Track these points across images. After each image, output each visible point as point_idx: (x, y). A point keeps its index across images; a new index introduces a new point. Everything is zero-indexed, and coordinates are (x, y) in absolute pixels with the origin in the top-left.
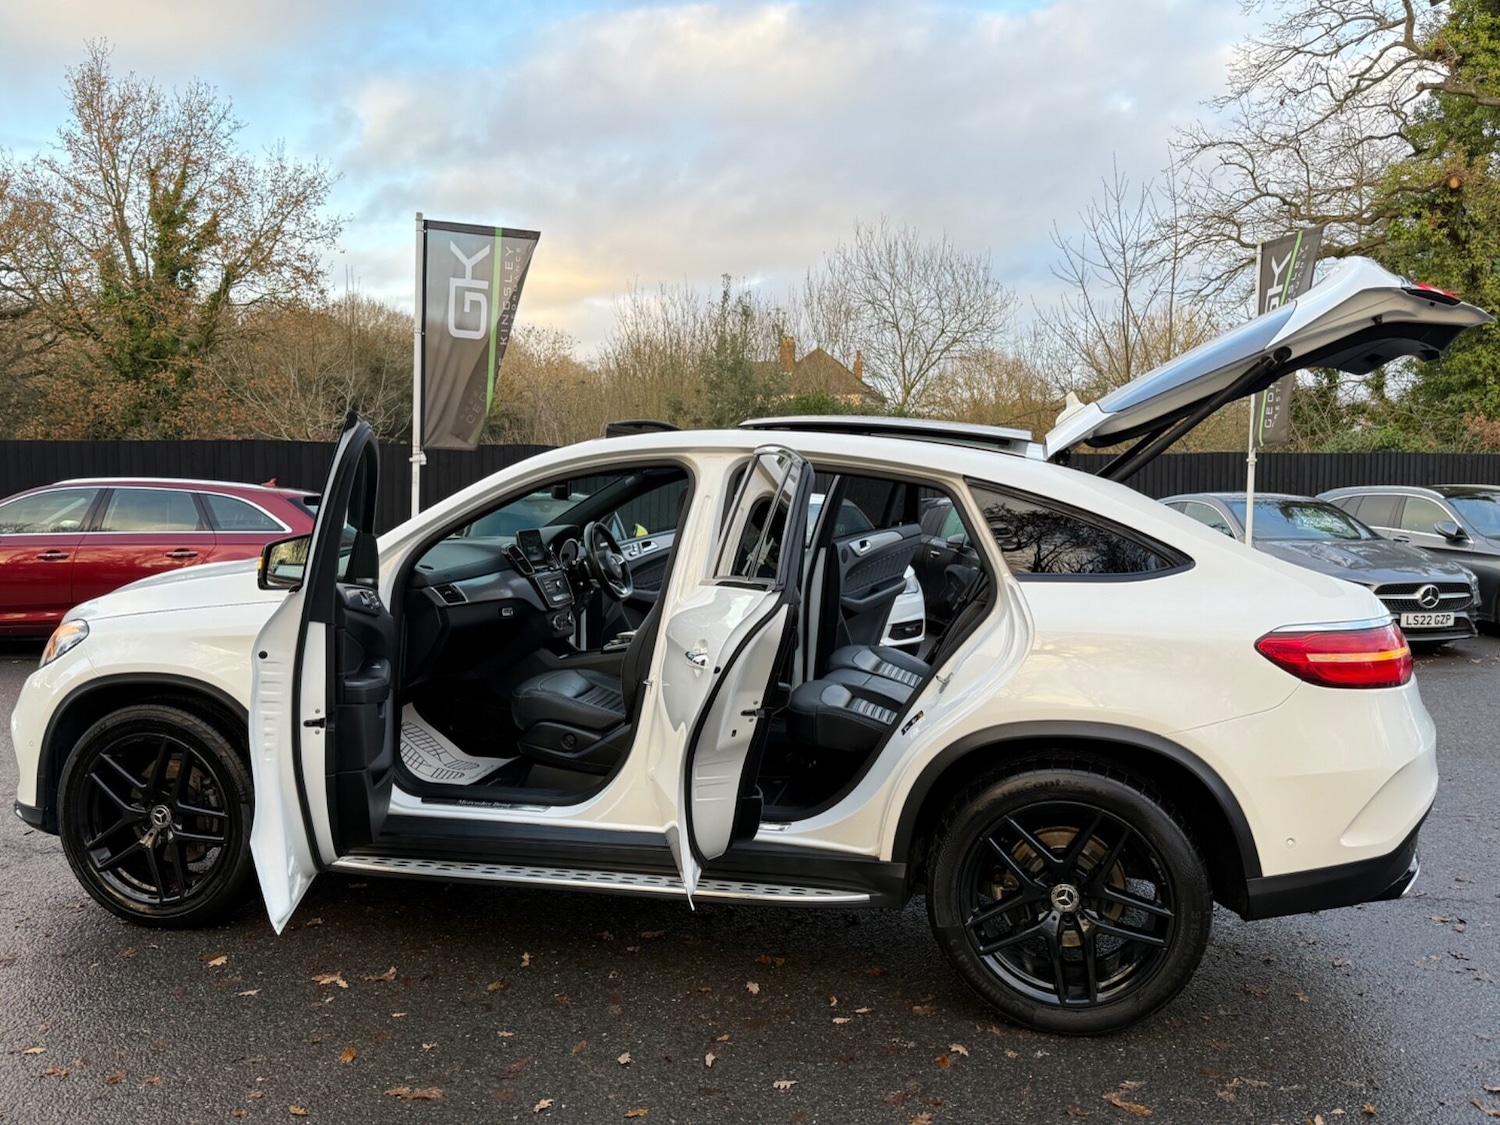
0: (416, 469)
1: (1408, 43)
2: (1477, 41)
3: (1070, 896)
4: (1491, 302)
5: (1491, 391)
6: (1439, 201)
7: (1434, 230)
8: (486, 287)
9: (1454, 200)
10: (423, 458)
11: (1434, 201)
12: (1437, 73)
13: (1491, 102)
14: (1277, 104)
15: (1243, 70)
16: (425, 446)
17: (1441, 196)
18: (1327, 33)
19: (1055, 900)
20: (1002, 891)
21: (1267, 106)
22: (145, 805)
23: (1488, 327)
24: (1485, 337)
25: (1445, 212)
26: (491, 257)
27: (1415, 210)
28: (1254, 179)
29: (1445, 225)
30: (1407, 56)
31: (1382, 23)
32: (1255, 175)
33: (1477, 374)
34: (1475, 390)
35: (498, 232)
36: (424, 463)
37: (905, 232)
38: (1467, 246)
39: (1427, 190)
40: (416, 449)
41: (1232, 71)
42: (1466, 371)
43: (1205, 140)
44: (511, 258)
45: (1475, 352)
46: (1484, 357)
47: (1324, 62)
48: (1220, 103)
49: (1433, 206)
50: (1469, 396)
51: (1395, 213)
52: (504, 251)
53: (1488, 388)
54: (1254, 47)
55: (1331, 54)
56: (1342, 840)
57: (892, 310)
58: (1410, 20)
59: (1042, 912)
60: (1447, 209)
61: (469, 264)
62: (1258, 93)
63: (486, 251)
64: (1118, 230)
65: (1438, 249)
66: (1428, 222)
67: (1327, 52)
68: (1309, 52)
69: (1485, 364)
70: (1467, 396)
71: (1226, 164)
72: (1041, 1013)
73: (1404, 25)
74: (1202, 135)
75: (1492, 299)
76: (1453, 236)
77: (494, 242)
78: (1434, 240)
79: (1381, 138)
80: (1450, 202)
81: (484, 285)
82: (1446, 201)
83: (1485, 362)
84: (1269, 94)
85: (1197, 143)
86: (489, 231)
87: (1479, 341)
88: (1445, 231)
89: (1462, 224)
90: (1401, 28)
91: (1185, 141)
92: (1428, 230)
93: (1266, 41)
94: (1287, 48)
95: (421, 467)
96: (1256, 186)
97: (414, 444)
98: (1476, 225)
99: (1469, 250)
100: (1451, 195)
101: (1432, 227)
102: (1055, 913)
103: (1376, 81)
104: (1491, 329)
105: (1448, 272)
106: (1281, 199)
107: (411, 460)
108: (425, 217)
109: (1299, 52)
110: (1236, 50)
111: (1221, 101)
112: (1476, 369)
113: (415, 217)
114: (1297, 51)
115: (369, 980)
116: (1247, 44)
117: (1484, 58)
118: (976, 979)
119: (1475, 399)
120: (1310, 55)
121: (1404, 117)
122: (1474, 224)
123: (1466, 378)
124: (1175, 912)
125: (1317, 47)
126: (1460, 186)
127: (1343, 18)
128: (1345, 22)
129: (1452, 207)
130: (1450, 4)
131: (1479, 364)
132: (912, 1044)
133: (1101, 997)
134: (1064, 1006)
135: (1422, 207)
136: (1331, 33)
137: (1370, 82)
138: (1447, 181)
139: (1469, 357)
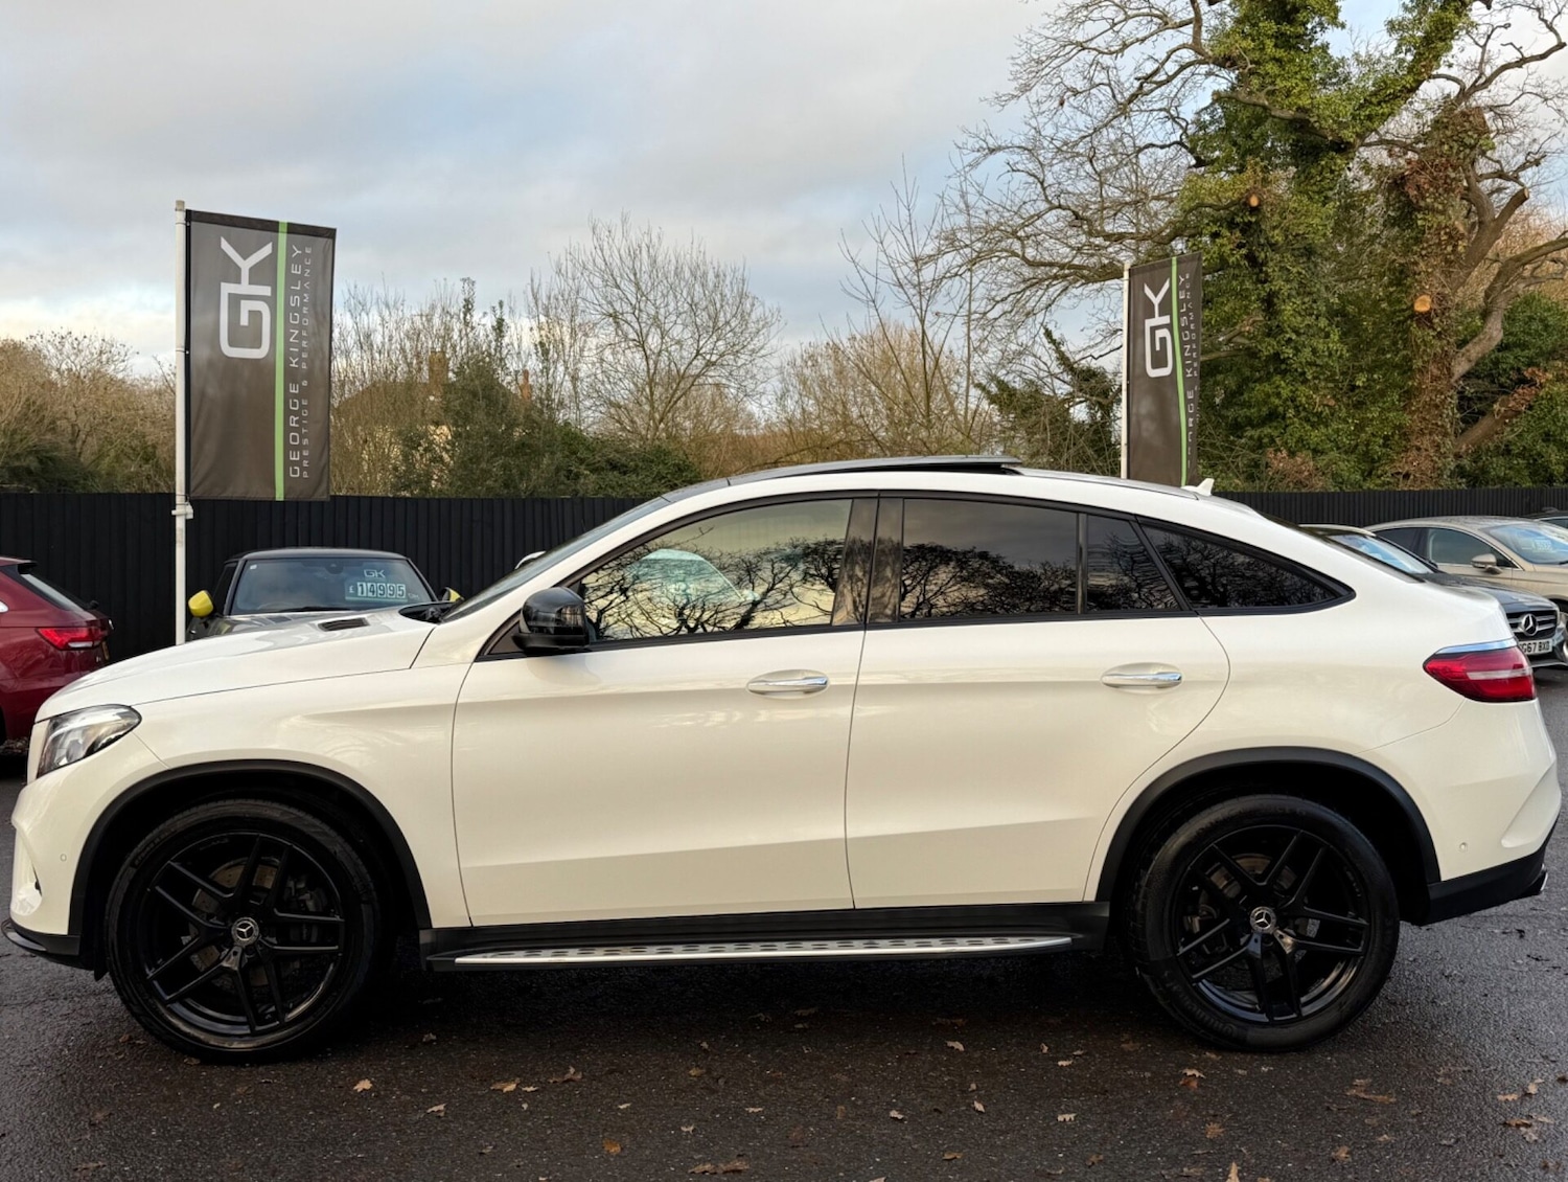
0: (180, 525)
1: (1196, 46)
2: (1264, 49)
3: (1268, 917)
4: (1288, 329)
5: (1291, 424)
6: (1238, 220)
7: (1232, 250)
8: (269, 294)
9: (1253, 220)
10: (189, 510)
11: (1233, 219)
12: (1223, 81)
13: (1283, 115)
14: (1056, 104)
15: (1024, 64)
16: (192, 495)
17: (1241, 214)
18: (1111, 28)
19: (1254, 922)
20: (1200, 921)
21: (1044, 107)
22: (224, 920)
23: (1286, 355)
24: (1283, 366)
25: (1243, 232)
26: (274, 255)
27: (1215, 229)
28: (1044, 189)
29: (1240, 246)
30: (1193, 59)
31: (1165, 22)
32: (1045, 185)
33: (1277, 407)
34: (1275, 424)
35: (283, 229)
36: (191, 516)
37: (649, 233)
38: (1264, 269)
39: (1226, 208)
40: (180, 499)
41: (1013, 64)
42: (1265, 403)
43: (992, 143)
44: (299, 260)
45: (1274, 383)
46: (1283, 388)
47: (1106, 60)
48: (1002, 100)
49: (1232, 225)
50: (1269, 430)
51: (1193, 231)
52: (289, 251)
53: (1288, 422)
54: (1037, 39)
55: (1117, 52)
56: (1503, 842)
57: (636, 326)
58: (1197, 21)
59: (1243, 936)
60: (1246, 229)
61: (246, 265)
62: (1039, 91)
63: (267, 250)
64: (911, 244)
65: (1237, 272)
66: (1229, 240)
67: (1112, 49)
68: (1094, 49)
69: (1284, 396)
70: (1267, 430)
71: (1013, 170)
72: (1253, 1034)
73: (1191, 25)
74: (989, 138)
75: (1289, 326)
76: (1251, 258)
77: (277, 238)
78: (1232, 260)
79: (1162, 147)
80: (1249, 221)
81: (266, 291)
82: (1246, 220)
83: (1285, 393)
84: (1047, 93)
85: (985, 146)
86: (270, 226)
87: (1278, 371)
88: (1244, 251)
89: (1259, 245)
90: (1189, 29)
91: (972, 143)
92: (1227, 249)
93: (1048, 33)
94: (1072, 43)
95: (187, 521)
96: (1046, 197)
97: (178, 492)
98: (1273, 246)
99: (1266, 273)
100: (1251, 215)
101: (1231, 246)
102: (1255, 936)
103: (1160, 84)
104: (1289, 358)
105: (1246, 297)
106: (1073, 212)
107: (174, 512)
108: (188, 207)
109: (1084, 49)
110: (1018, 42)
111: (1003, 98)
112: (1277, 401)
113: (174, 206)
114: (1082, 46)
115: (555, 1082)
116: (1030, 35)
117: (1272, 68)
118: (1190, 1007)
119: (1275, 433)
120: (1095, 53)
121: (1184, 124)
122: (1272, 245)
123: (1265, 410)
124: (1369, 921)
125: (1100, 43)
126: (1260, 205)
127: (1126, 13)
128: (1126, 19)
129: (1250, 227)
130: (1230, 5)
131: (1278, 395)
132: (1148, 1074)
133: (1306, 1010)
134: (1272, 1024)
135: (1221, 226)
136: (1116, 28)
137: (1154, 86)
138: (1248, 198)
139: (1267, 388)
